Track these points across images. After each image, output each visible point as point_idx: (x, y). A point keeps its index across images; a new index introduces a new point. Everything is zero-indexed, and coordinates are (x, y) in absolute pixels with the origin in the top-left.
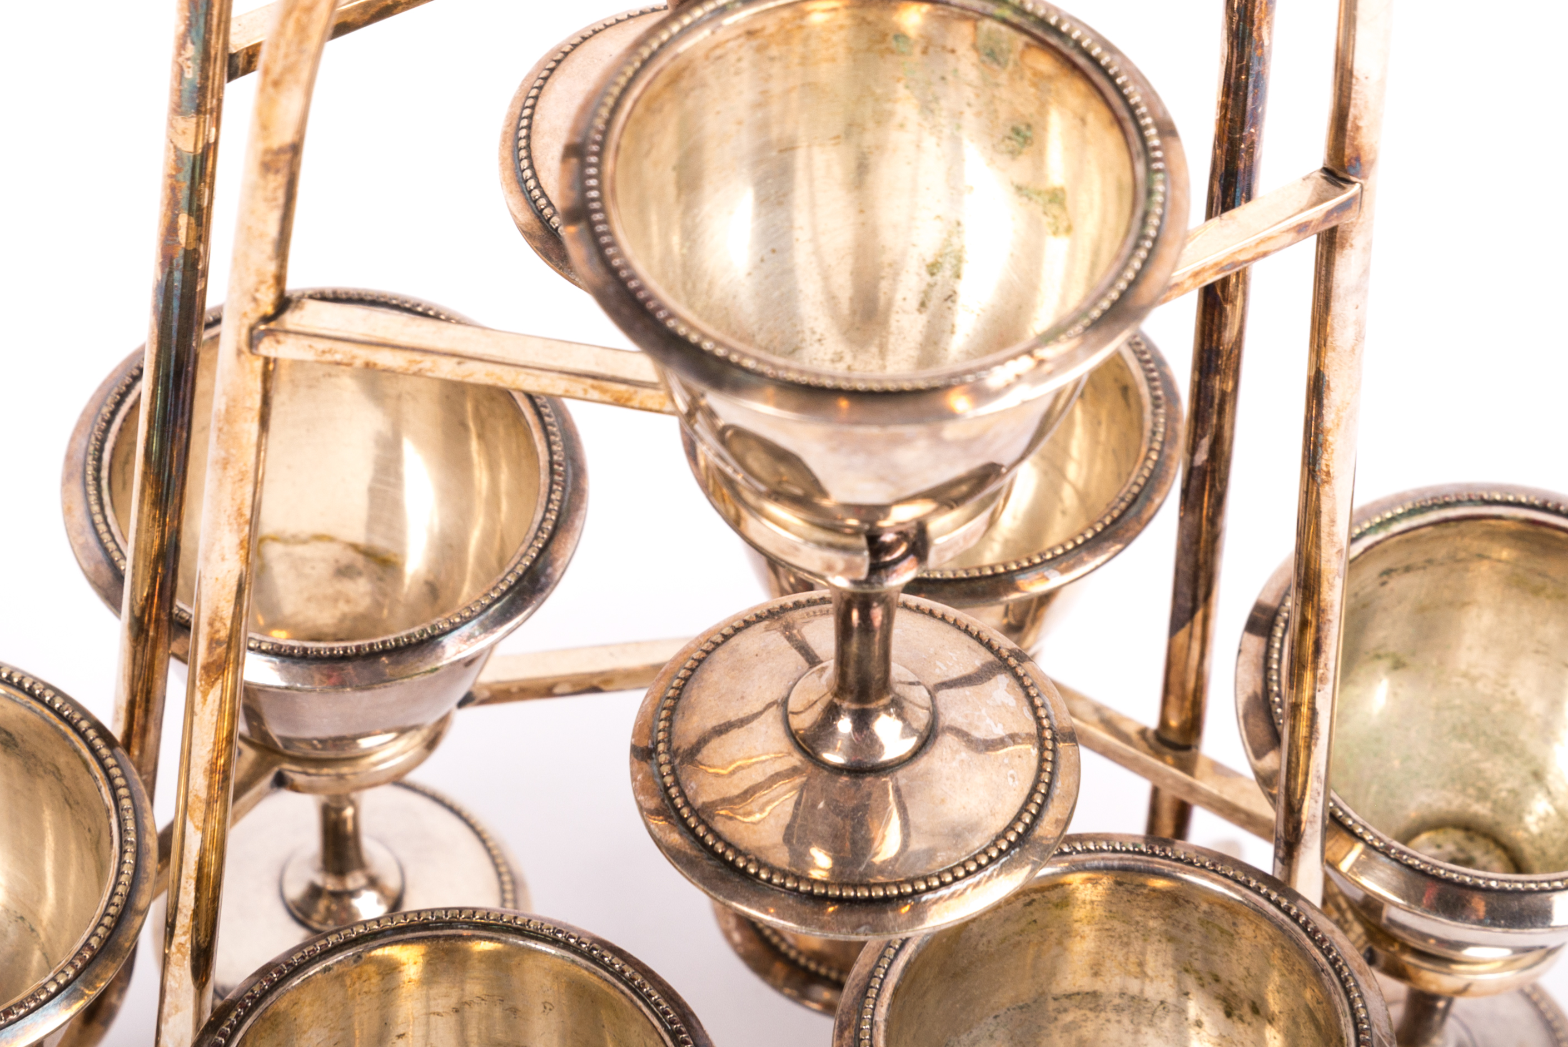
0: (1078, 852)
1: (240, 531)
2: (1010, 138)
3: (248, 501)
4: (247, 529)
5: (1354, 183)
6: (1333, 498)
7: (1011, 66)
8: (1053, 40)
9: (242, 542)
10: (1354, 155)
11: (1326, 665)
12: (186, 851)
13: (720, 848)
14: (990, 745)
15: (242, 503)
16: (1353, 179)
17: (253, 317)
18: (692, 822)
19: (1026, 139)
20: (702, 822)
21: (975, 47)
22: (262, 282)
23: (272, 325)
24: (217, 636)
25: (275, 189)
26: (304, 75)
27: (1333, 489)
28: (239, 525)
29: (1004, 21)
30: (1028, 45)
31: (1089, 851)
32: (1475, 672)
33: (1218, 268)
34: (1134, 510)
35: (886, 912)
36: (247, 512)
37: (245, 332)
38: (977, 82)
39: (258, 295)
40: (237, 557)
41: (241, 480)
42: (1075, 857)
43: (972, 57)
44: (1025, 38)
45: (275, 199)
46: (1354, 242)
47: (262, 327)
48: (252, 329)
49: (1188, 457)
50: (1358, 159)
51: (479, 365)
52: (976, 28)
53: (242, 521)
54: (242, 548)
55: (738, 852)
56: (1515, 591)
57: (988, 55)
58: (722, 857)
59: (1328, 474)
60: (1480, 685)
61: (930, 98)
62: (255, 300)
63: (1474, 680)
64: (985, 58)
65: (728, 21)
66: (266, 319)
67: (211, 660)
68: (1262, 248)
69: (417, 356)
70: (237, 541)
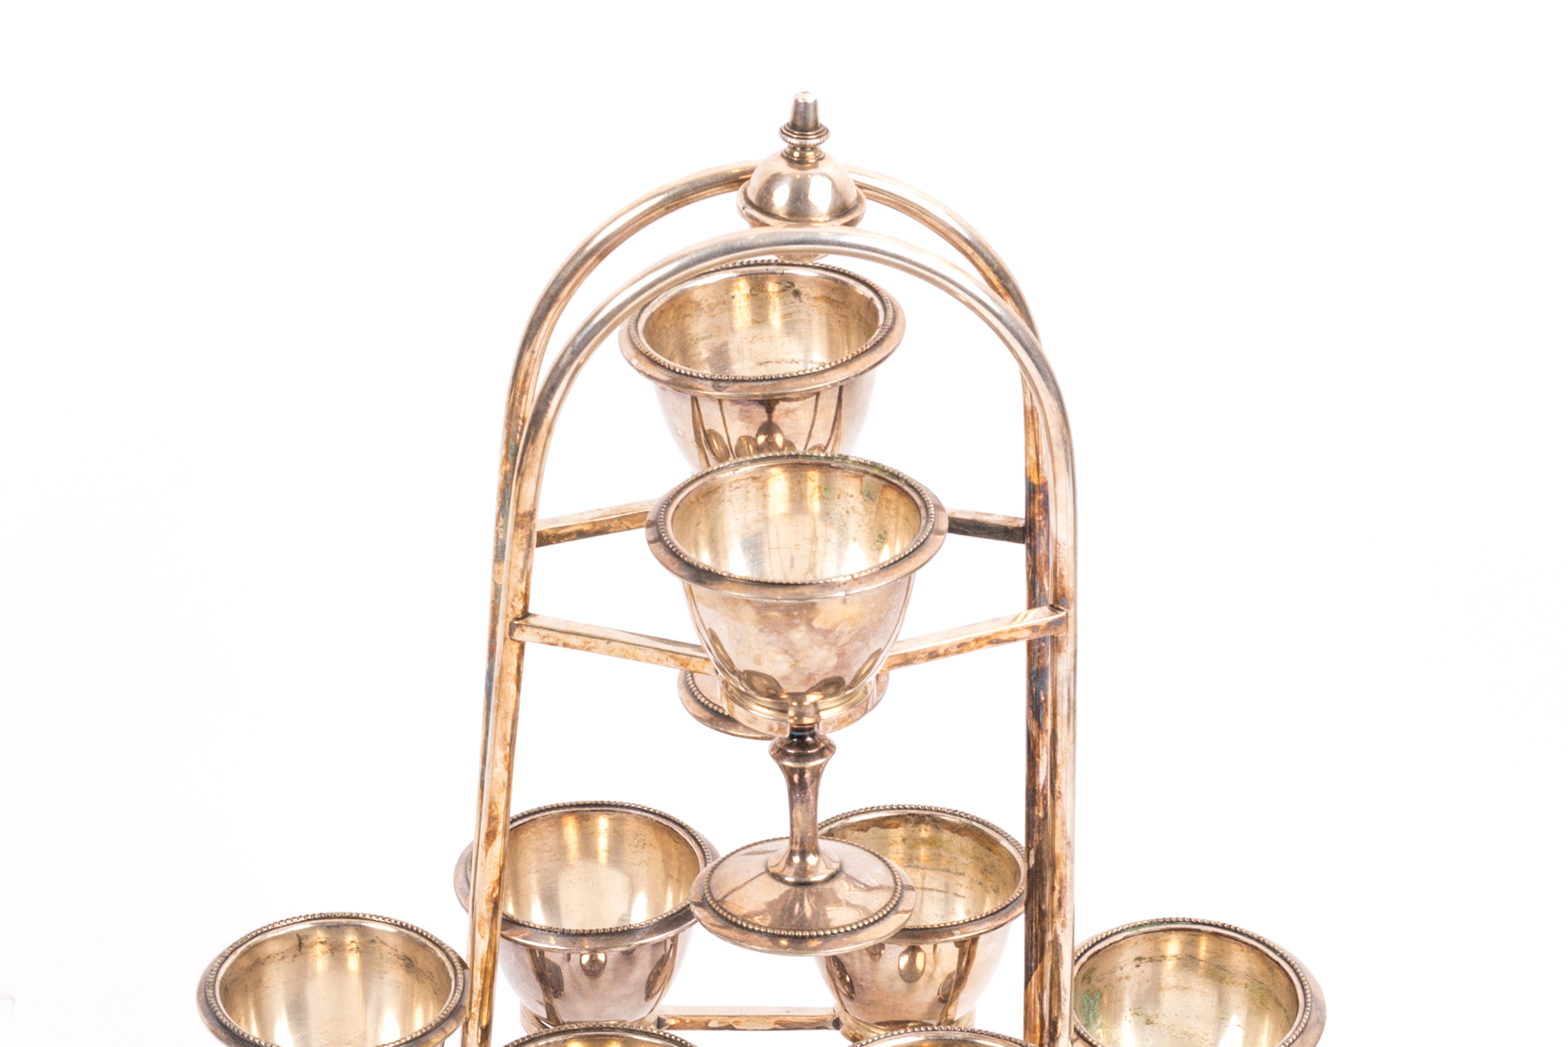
0: (942, 1030)
1: (505, 749)
2: (878, 541)
3: (509, 731)
4: (508, 749)
5: (1063, 611)
6: (1063, 808)
7: (877, 501)
8: (895, 481)
9: (505, 756)
10: (1061, 593)
11: (1065, 915)
12: (476, 953)
13: (725, 914)
14: (869, 889)
15: (506, 732)
16: (1061, 607)
17: (511, 617)
18: (714, 906)
19: (884, 539)
20: (718, 905)
21: (861, 492)
22: (516, 596)
23: (521, 622)
24: (493, 814)
25: (522, 538)
26: (536, 471)
27: (1062, 803)
28: (504, 745)
29: (875, 476)
30: (884, 486)
31: (948, 1030)
32: (1192, 1032)
33: (988, 640)
34: (1004, 911)
35: (802, 943)
36: (508, 738)
37: (508, 625)
38: (864, 513)
39: (514, 604)
40: (503, 765)
41: (505, 717)
42: (940, 1032)
43: (861, 497)
44: (884, 482)
45: (522, 544)
46: (1065, 648)
47: (516, 622)
48: (511, 624)
49: (1026, 864)
50: (1064, 595)
51: (617, 643)
52: (861, 481)
53: (506, 743)
54: (506, 760)
55: (733, 916)
56: (1210, 981)
57: (867, 496)
58: (726, 919)
59: (1060, 792)
60: (1193, 1039)
61: (842, 524)
62: (513, 606)
63: (1191, 1037)
64: (866, 498)
65: (742, 469)
66: (517, 619)
67: (490, 829)
68: (1013, 635)
69: (588, 640)
70: (503, 756)
